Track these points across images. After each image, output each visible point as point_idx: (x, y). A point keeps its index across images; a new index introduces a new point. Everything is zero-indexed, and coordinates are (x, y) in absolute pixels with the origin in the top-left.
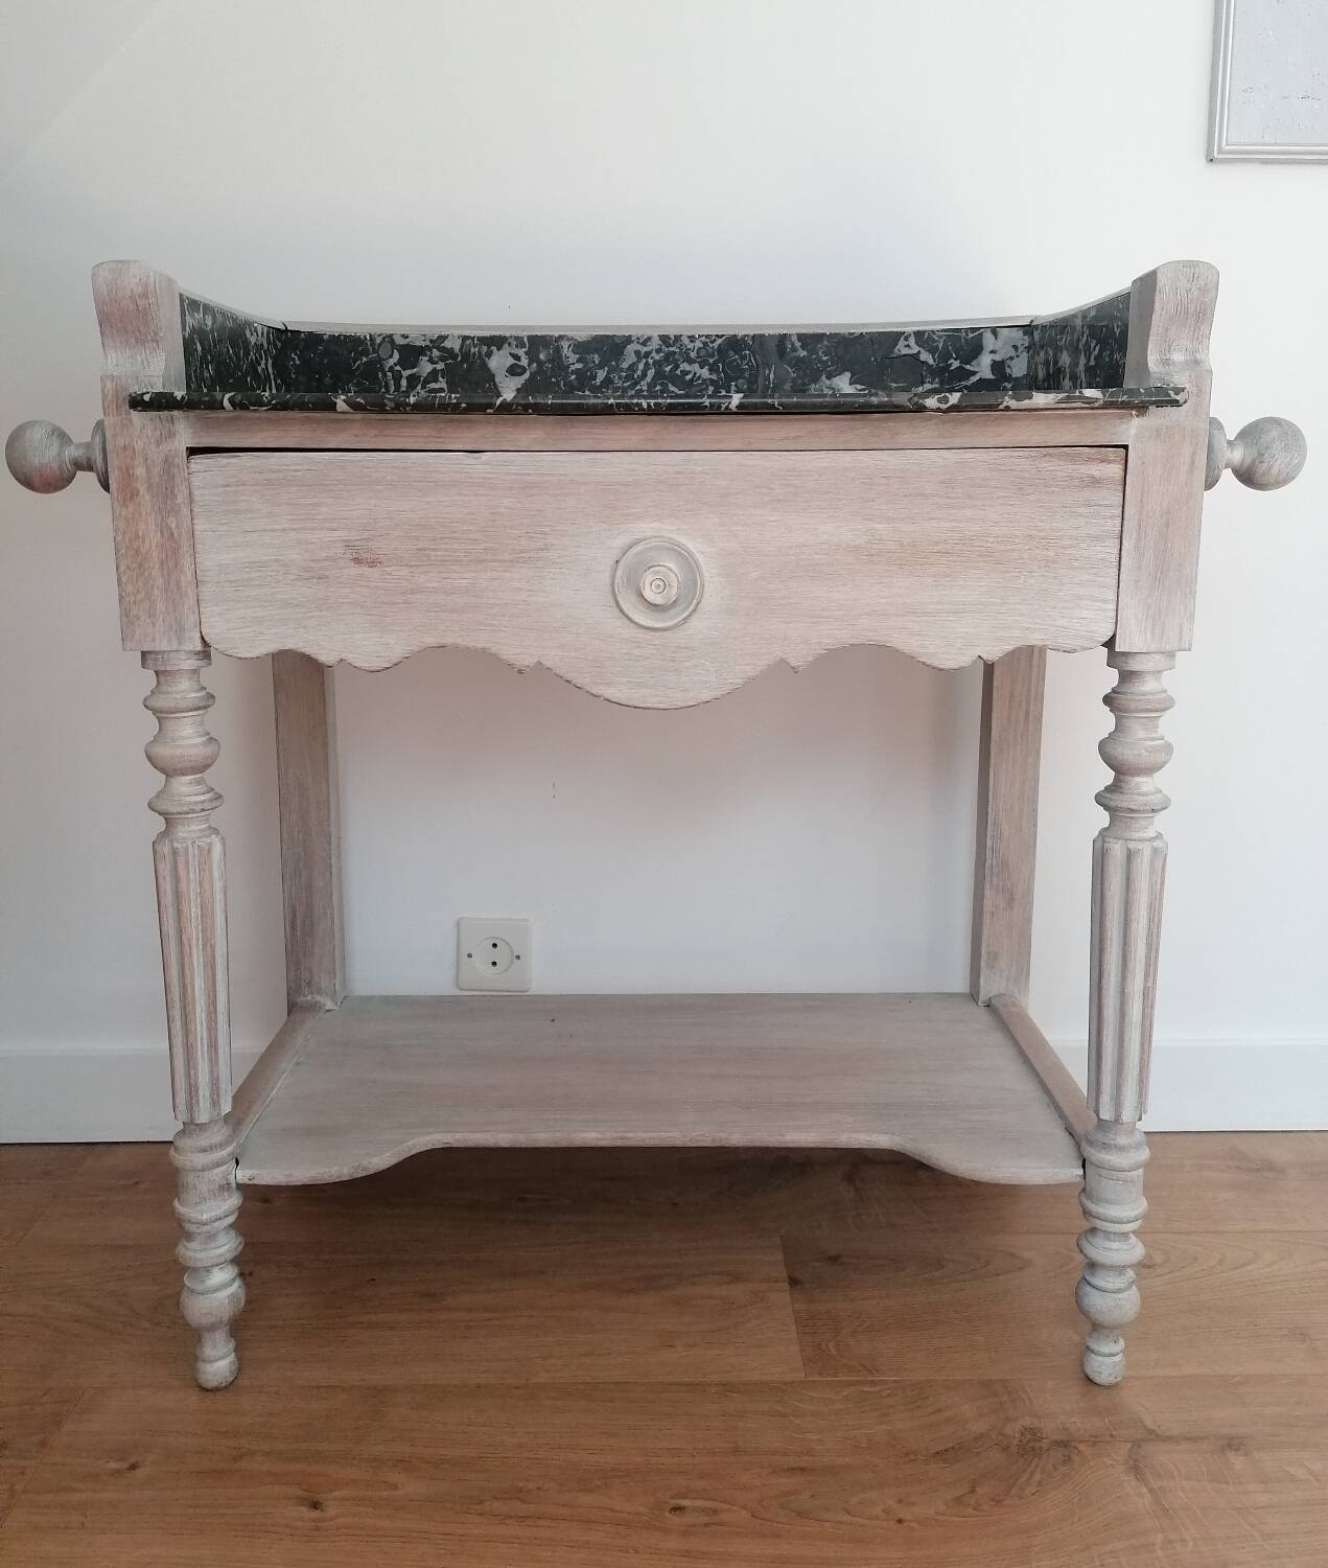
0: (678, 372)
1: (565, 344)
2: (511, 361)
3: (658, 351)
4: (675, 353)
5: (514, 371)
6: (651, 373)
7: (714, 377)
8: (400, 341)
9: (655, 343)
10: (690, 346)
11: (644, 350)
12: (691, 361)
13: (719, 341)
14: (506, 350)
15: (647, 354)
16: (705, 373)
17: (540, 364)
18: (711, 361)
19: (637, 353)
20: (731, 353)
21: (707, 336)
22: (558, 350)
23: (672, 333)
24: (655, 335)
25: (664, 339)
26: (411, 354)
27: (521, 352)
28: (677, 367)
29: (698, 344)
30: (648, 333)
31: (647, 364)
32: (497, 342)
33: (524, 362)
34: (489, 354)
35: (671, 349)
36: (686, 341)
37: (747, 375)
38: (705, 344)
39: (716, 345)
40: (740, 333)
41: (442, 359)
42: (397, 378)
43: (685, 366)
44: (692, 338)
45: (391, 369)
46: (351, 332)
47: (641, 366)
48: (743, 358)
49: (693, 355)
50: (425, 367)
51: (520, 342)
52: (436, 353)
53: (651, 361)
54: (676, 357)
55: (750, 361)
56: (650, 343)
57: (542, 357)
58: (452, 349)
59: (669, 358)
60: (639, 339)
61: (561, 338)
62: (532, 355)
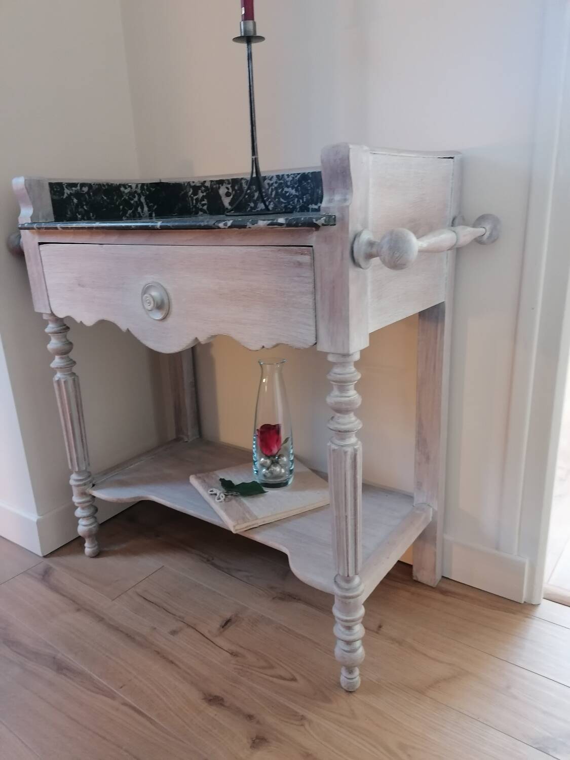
0: (284, 192)
1: (243, 182)
2: (226, 190)
3: (276, 183)
4: (281, 183)
5: (228, 195)
6: (274, 193)
7: (297, 194)
8: (192, 184)
9: (275, 179)
10: (287, 179)
11: (271, 182)
12: (288, 187)
13: (299, 176)
14: (225, 186)
15: (272, 184)
16: (293, 192)
17: (236, 191)
18: (296, 186)
19: (268, 184)
20: (303, 182)
21: (294, 174)
22: (241, 184)
23: (280, 174)
24: (274, 174)
25: (278, 176)
26: (196, 189)
27: (229, 186)
28: (283, 190)
29: (291, 178)
30: (272, 174)
31: (272, 189)
32: (221, 182)
33: (230, 191)
34: (219, 188)
35: (282, 181)
36: (286, 177)
37: (310, 192)
38: (293, 178)
39: (297, 178)
40: (307, 171)
41: (205, 191)
42: (192, 199)
43: (286, 189)
44: (288, 176)
45: (190, 196)
46: (177, 181)
47: (270, 190)
48: (308, 183)
49: (289, 184)
50: (200, 195)
51: (228, 182)
52: (203, 188)
53: (273, 187)
54: (283, 185)
55: (311, 185)
56: (273, 179)
57: (236, 188)
58: (208, 187)
59: (280, 186)
60: (269, 177)
61: (242, 179)
62: (233, 187)
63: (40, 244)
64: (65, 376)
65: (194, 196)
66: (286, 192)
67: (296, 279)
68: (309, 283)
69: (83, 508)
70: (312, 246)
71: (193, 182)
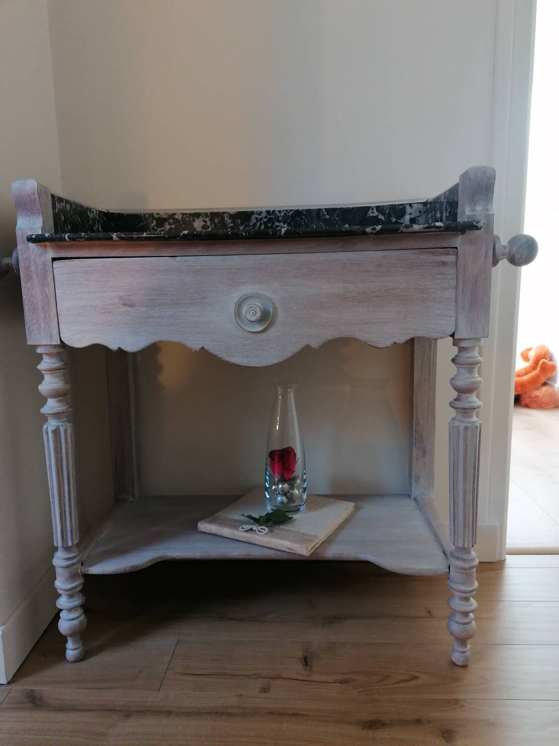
0: (274, 226)
1: (226, 216)
2: (203, 223)
3: (265, 217)
4: (272, 218)
5: (204, 227)
6: (262, 227)
7: (289, 228)
8: (156, 216)
9: (264, 214)
10: (279, 215)
11: (259, 217)
12: (279, 221)
13: (291, 212)
14: (201, 219)
15: (261, 219)
16: (285, 226)
17: (215, 224)
18: (288, 221)
19: (256, 218)
20: (297, 218)
21: (286, 211)
22: (223, 218)
23: (271, 209)
24: (264, 210)
25: (268, 212)
26: (161, 221)
27: (207, 219)
28: (273, 224)
29: (282, 214)
30: (260, 210)
31: (261, 223)
32: (197, 215)
34: (194, 220)
35: (271, 216)
36: (277, 213)
37: (303, 226)
38: (285, 214)
39: (290, 214)
40: (301, 209)
41: (174, 223)
43: (277, 224)
44: (280, 212)
45: (153, 228)
46: (136, 212)
47: (258, 224)
48: (302, 219)
49: (280, 219)
50: (167, 227)
51: (206, 215)
52: (171, 221)
53: (262, 222)
54: (273, 220)
55: (305, 221)
56: (261, 214)
57: (216, 221)
58: (178, 219)
59: (270, 220)
60: (257, 212)
61: (224, 213)
62: (212, 220)
63: (54, 259)
64: (64, 424)
65: (158, 228)
66: (277, 226)
67: (440, 276)
68: (452, 279)
69: (71, 596)
70: (457, 248)
71: (158, 214)
